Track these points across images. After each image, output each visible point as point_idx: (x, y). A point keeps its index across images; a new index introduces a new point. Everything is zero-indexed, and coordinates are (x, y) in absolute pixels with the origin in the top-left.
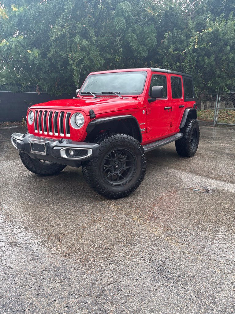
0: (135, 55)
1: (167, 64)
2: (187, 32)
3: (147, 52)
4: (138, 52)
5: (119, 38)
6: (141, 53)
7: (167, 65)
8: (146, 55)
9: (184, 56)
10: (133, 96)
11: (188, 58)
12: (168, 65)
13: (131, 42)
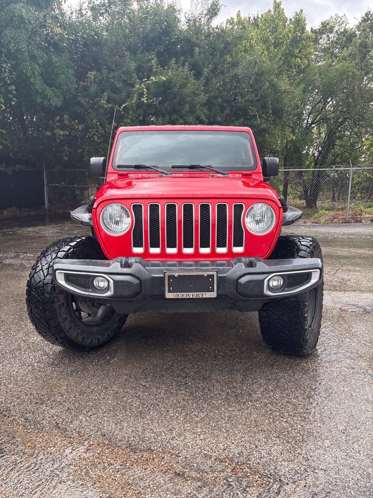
0: (39, 100)
1: (97, 122)
2: (121, 76)
3: (62, 98)
4: (45, 97)
5: (8, 67)
6: (50, 98)
7: (96, 124)
8: (60, 104)
9: (123, 113)
10: (244, 172)
11: (130, 117)
12: (98, 124)
13: (31, 76)
